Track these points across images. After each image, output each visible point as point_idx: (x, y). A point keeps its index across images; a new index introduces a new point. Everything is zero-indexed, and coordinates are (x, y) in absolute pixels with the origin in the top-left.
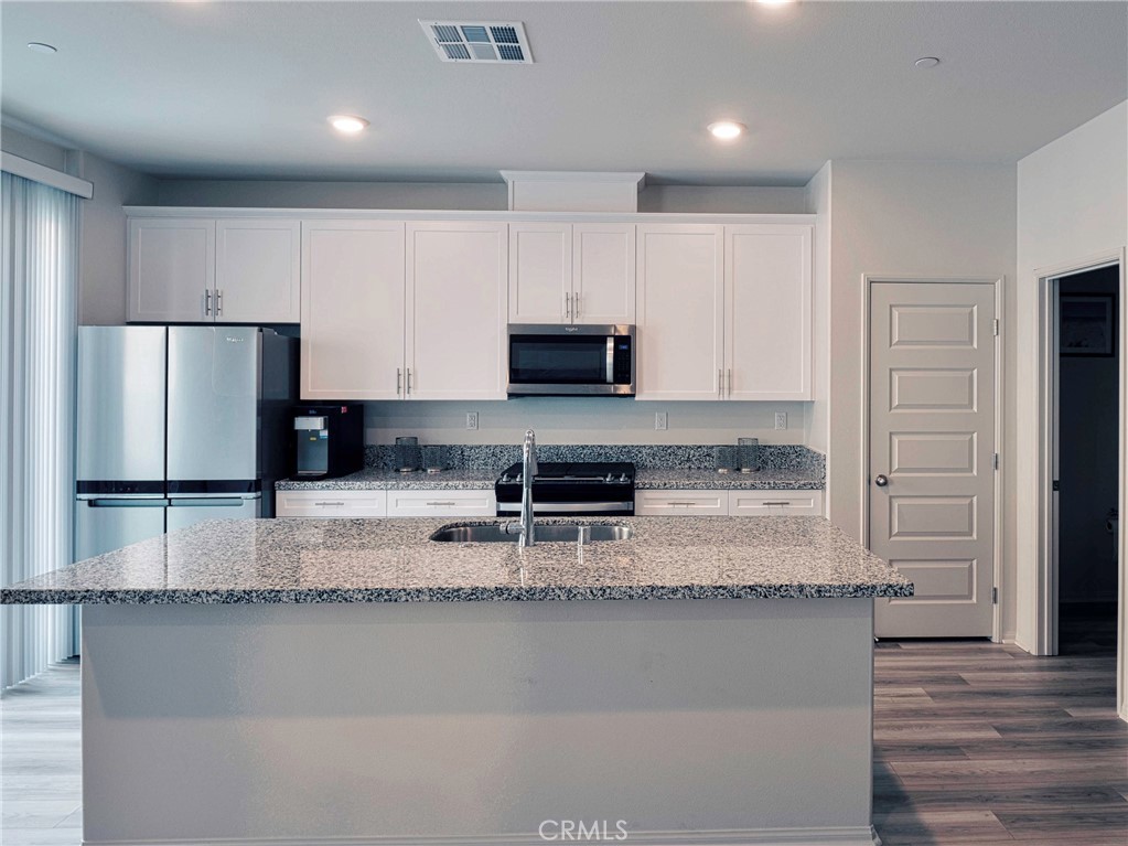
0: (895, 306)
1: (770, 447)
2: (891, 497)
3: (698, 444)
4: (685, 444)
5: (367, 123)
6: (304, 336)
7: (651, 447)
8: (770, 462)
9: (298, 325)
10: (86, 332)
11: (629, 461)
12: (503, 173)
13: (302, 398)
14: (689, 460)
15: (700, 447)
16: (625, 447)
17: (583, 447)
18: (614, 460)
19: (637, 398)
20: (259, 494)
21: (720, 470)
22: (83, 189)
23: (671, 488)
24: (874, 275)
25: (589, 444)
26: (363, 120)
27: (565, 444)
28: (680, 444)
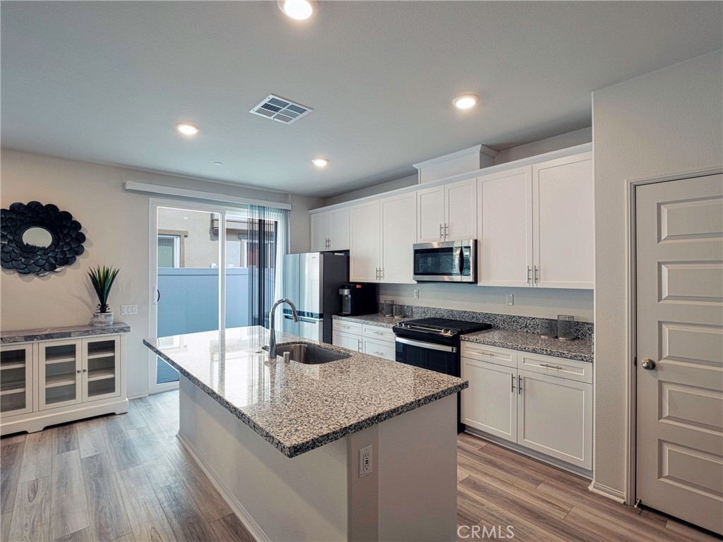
0: (663, 204)
1: (587, 324)
2: (660, 383)
3: (533, 317)
4: (524, 316)
5: (328, 160)
6: (351, 254)
7: (502, 316)
8: (588, 335)
9: (349, 251)
10: (290, 256)
11: (489, 323)
12: (414, 166)
13: (351, 281)
14: (526, 327)
15: (534, 318)
16: (487, 314)
17: (465, 312)
18: (481, 322)
19: (479, 284)
20: (322, 319)
21: (542, 337)
22: (288, 207)
23: (480, 343)
24: (636, 178)
25: (468, 310)
26: (326, 160)
27: (456, 309)
28: (521, 315)
